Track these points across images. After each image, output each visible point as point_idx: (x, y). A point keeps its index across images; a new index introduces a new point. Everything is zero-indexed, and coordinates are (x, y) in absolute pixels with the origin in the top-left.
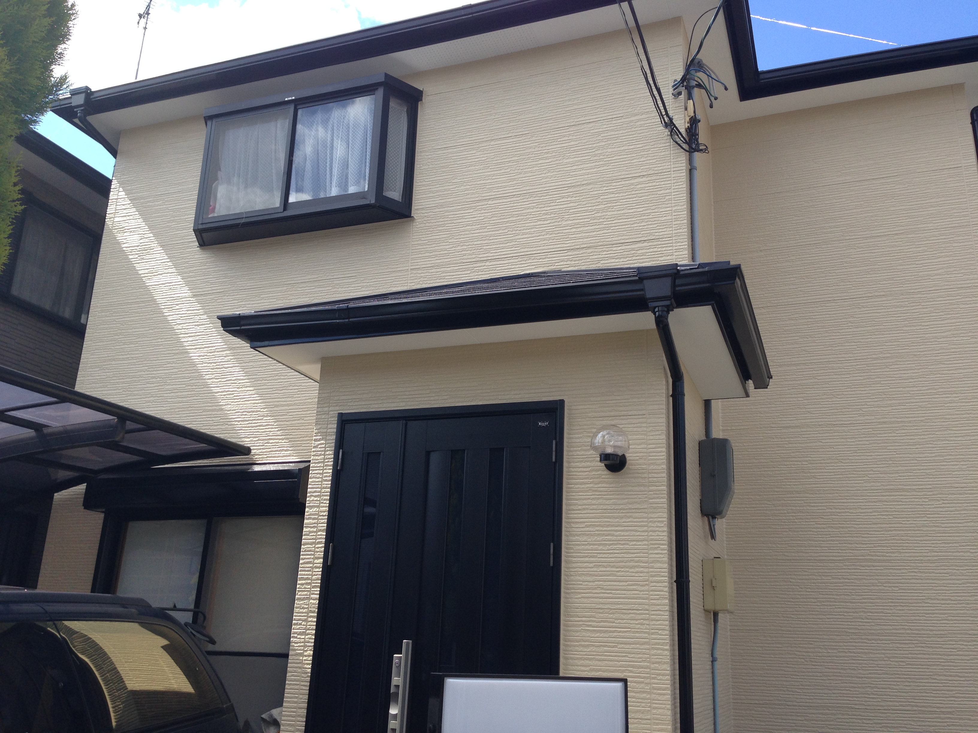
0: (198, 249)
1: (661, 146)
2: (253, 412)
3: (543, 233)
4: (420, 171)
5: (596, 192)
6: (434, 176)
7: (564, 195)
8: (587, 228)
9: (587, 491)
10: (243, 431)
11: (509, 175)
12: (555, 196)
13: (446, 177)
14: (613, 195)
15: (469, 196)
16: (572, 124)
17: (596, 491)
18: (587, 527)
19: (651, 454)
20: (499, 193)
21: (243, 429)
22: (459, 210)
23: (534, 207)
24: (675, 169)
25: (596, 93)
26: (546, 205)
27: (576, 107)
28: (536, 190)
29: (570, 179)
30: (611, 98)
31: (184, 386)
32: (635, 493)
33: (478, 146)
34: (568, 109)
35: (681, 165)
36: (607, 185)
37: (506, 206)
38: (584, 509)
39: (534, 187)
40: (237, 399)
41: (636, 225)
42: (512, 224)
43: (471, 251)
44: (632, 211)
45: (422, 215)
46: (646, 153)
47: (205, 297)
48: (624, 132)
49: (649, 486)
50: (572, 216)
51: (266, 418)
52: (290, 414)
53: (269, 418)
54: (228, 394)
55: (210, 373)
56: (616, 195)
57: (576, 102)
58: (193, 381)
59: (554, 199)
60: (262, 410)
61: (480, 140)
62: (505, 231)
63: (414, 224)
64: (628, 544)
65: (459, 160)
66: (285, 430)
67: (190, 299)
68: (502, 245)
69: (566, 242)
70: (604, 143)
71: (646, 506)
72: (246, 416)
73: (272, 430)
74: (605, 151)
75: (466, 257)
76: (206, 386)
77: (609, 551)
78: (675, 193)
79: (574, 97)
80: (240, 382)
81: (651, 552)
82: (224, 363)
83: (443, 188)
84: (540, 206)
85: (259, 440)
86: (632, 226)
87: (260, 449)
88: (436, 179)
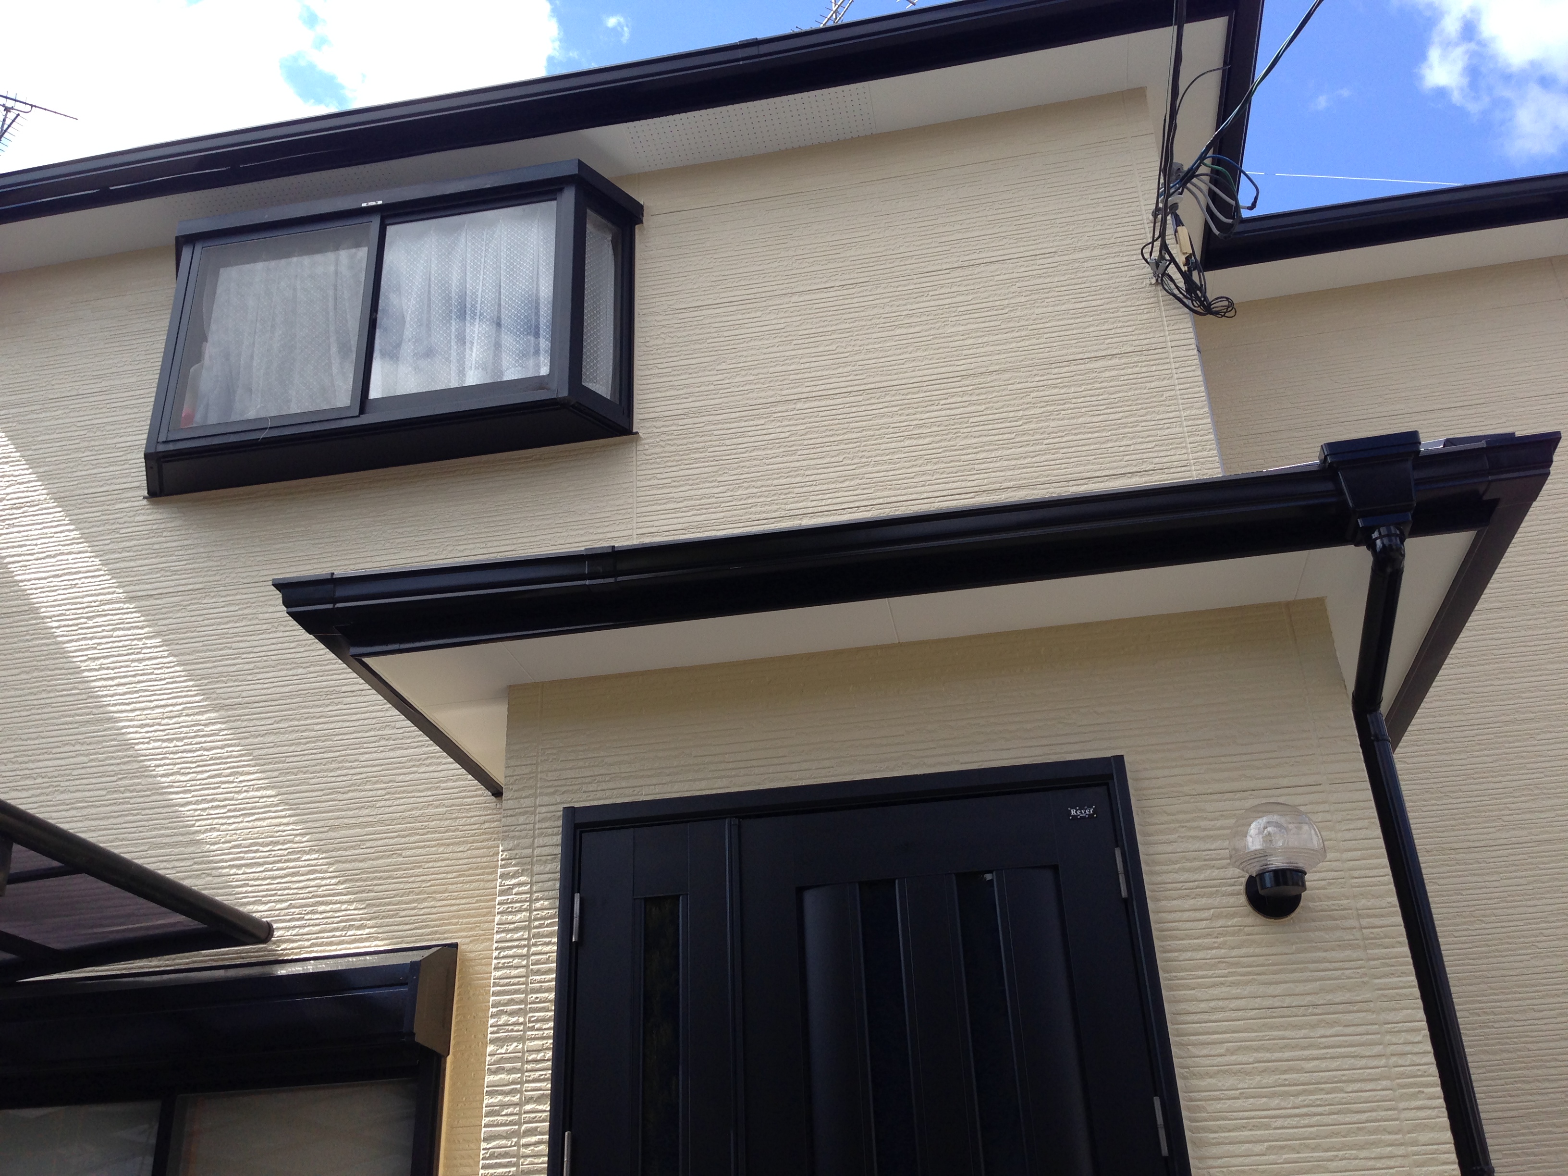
0: (145, 502)
1: (1141, 302)
2: (277, 843)
3: (919, 462)
4: (646, 349)
5: (1019, 386)
6: (677, 358)
7: (955, 390)
8: (1009, 451)
9: (1213, 966)
10: (250, 889)
11: (835, 356)
12: (937, 393)
13: (703, 360)
14: (1056, 391)
15: (755, 395)
16: (956, 265)
17: (1237, 965)
18: (1232, 1054)
19: (1356, 873)
20: (818, 388)
21: (251, 883)
22: (734, 420)
23: (893, 414)
24: (1174, 344)
25: (995, 212)
26: (919, 410)
27: (960, 236)
28: (896, 383)
29: (964, 362)
30: (1028, 221)
31: (104, 792)
32: (1337, 965)
33: (764, 304)
34: (944, 239)
35: (1187, 336)
36: (1041, 372)
37: (834, 412)
38: (1214, 1010)
39: (889, 377)
40: (236, 817)
41: (1109, 445)
42: (851, 446)
43: (767, 497)
44: (1101, 418)
45: (655, 430)
46: (1112, 315)
47: (158, 602)
48: (1062, 278)
49: (1366, 948)
50: (977, 429)
51: (308, 857)
52: (368, 844)
53: (316, 856)
54: (212, 808)
55: (168, 761)
56: (1063, 391)
57: (958, 227)
58: (126, 782)
59: (934, 398)
60: (298, 839)
61: (768, 294)
62: (836, 459)
63: (639, 448)
64: (1342, 1090)
65: (726, 328)
66: (357, 881)
67: (121, 605)
68: (833, 486)
69: (969, 478)
70: (1023, 299)
71: (1368, 996)
72: (258, 855)
73: (324, 882)
74: (1028, 312)
75: (758, 509)
76: (157, 789)
77: (1297, 1111)
78: (1182, 387)
79: (953, 219)
80: (242, 778)
81: (1402, 1105)
82: (203, 739)
83: (697, 380)
84: (906, 412)
85: (290, 907)
86: (1104, 446)
87: (294, 927)
88: (681, 363)
